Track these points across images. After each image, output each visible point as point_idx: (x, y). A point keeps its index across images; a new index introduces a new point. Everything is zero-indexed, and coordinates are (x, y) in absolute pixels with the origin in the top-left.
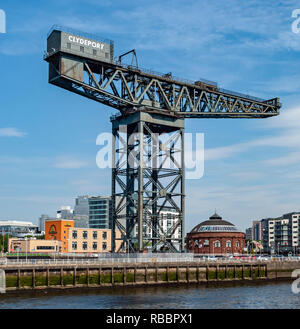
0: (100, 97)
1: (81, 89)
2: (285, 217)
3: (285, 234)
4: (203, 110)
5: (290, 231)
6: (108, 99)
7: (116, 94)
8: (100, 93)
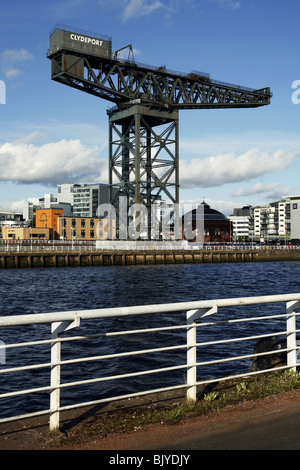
0: (99, 91)
1: (81, 84)
2: (273, 205)
3: (272, 221)
4: (195, 100)
5: (276, 219)
6: (105, 93)
7: (113, 87)
8: (99, 88)
